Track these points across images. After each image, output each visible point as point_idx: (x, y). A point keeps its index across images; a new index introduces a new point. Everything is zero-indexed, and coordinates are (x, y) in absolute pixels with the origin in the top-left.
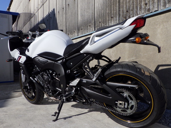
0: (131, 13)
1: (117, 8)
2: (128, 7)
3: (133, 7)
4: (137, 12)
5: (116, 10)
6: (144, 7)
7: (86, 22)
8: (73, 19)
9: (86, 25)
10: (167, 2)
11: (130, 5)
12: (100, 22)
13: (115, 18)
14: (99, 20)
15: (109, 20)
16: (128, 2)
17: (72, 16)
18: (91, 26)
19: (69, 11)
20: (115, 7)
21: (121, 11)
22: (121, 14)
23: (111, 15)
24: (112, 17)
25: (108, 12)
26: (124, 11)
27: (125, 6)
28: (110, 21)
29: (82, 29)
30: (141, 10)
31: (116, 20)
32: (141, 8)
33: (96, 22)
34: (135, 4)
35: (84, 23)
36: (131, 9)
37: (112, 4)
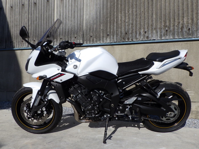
0: (130, 36)
1: (115, 28)
2: (127, 29)
3: (132, 31)
4: (136, 36)
5: (113, 29)
6: (143, 34)
7: (68, 31)
8: (44, 23)
9: (68, 35)
10: (163, 35)
11: (129, 29)
12: (91, 36)
13: (112, 37)
14: (89, 33)
15: (103, 37)
16: (127, 25)
17: (41, 19)
18: (77, 38)
19: (35, 11)
20: (112, 25)
21: (119, 31)
22: (119, 34)
23: (107, 32)
24: (108, 35)
25: (102, 29)
26: (123, 32)
27: (123, 28)
28: (105, 38)
29: (61, 39)
30: (140, 36)
31: (113, 38)
32: (140, 33)
33: (85, 35)
34: (134, 29)
35: (65, 32)
36: (130, 32)
37: (108, 22)
